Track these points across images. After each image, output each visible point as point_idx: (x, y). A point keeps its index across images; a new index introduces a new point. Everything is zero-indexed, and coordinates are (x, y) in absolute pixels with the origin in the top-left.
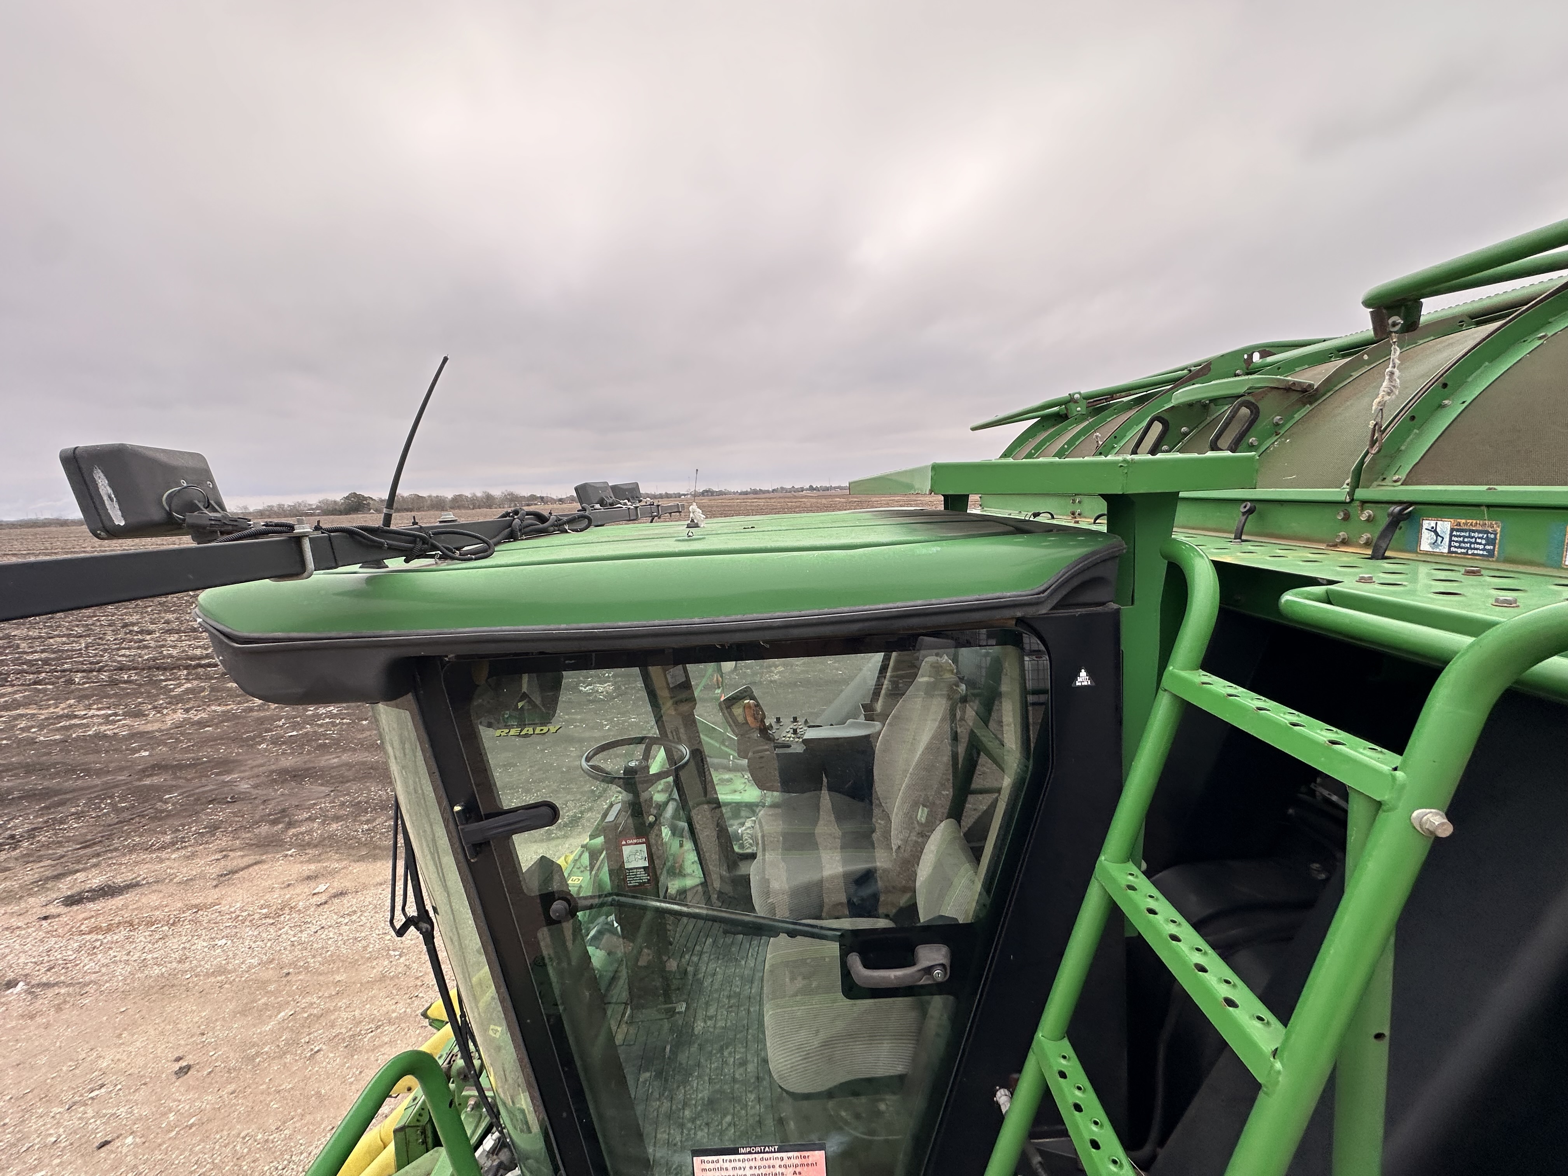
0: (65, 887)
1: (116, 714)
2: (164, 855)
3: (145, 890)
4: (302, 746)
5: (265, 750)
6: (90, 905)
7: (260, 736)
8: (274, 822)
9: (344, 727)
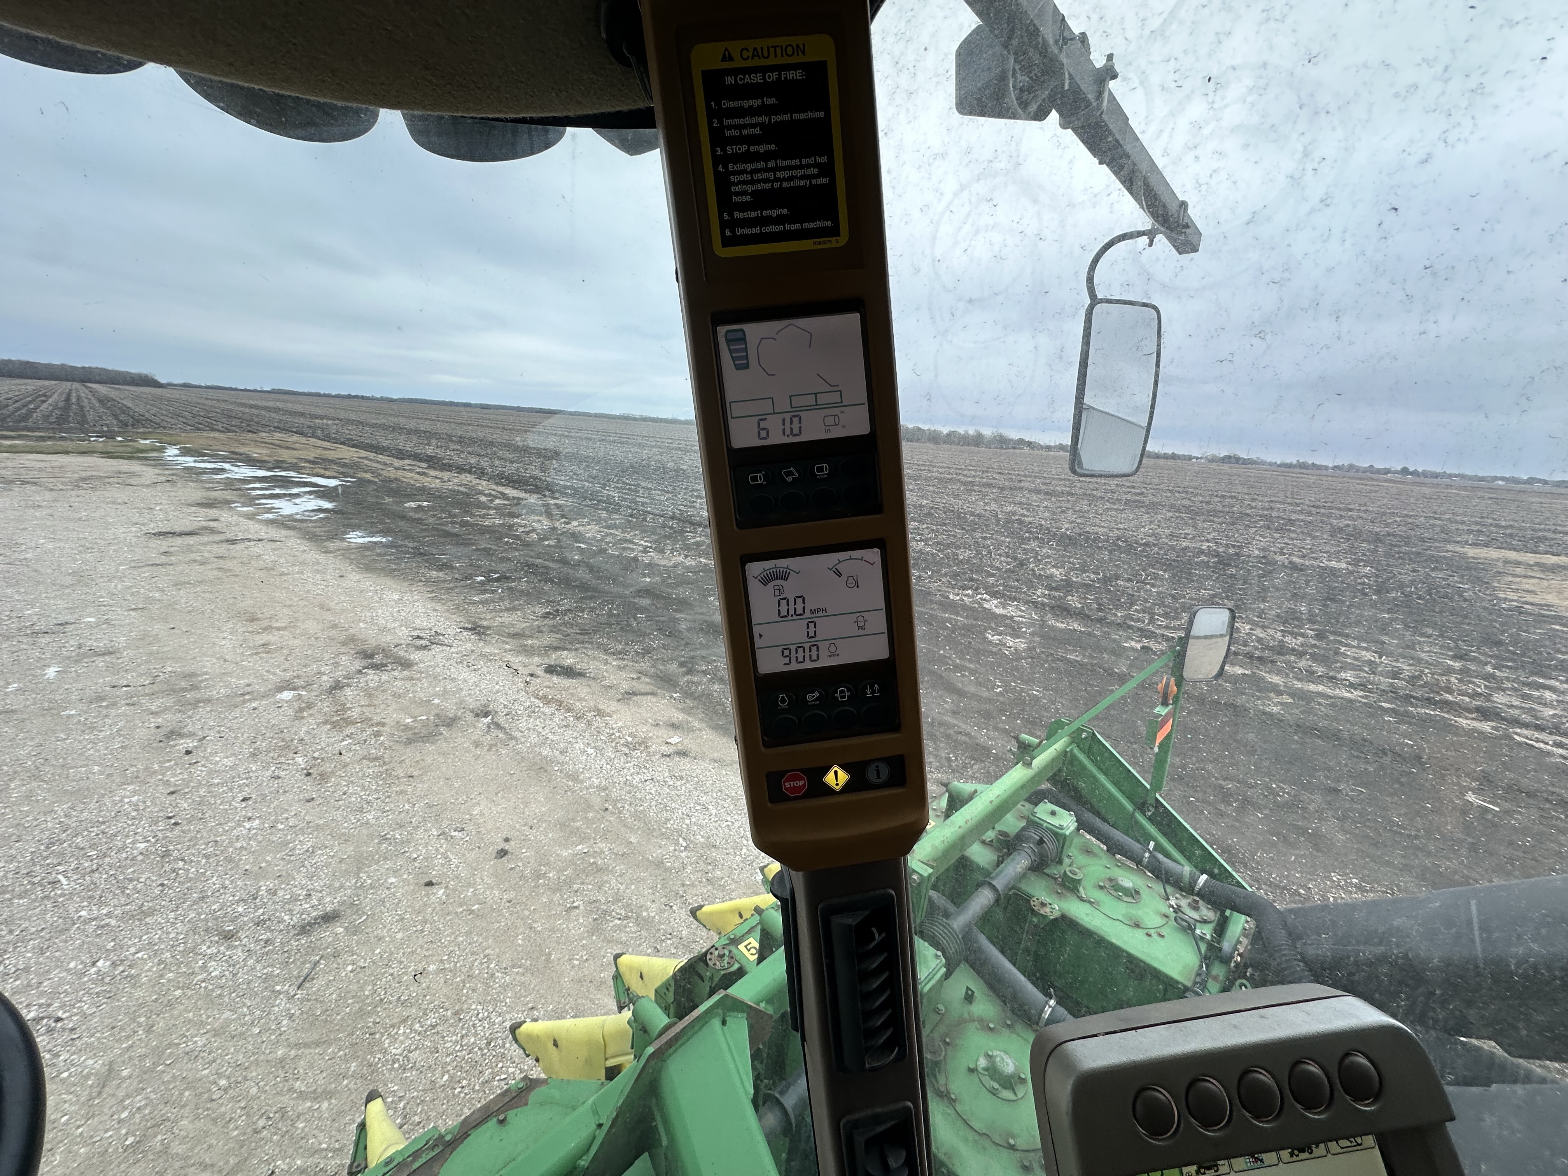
0: (554, 658)
1: (650, 547)
2: (610, 659)
3: (584, 681)
6: (555, 679)
8: (682, 665)
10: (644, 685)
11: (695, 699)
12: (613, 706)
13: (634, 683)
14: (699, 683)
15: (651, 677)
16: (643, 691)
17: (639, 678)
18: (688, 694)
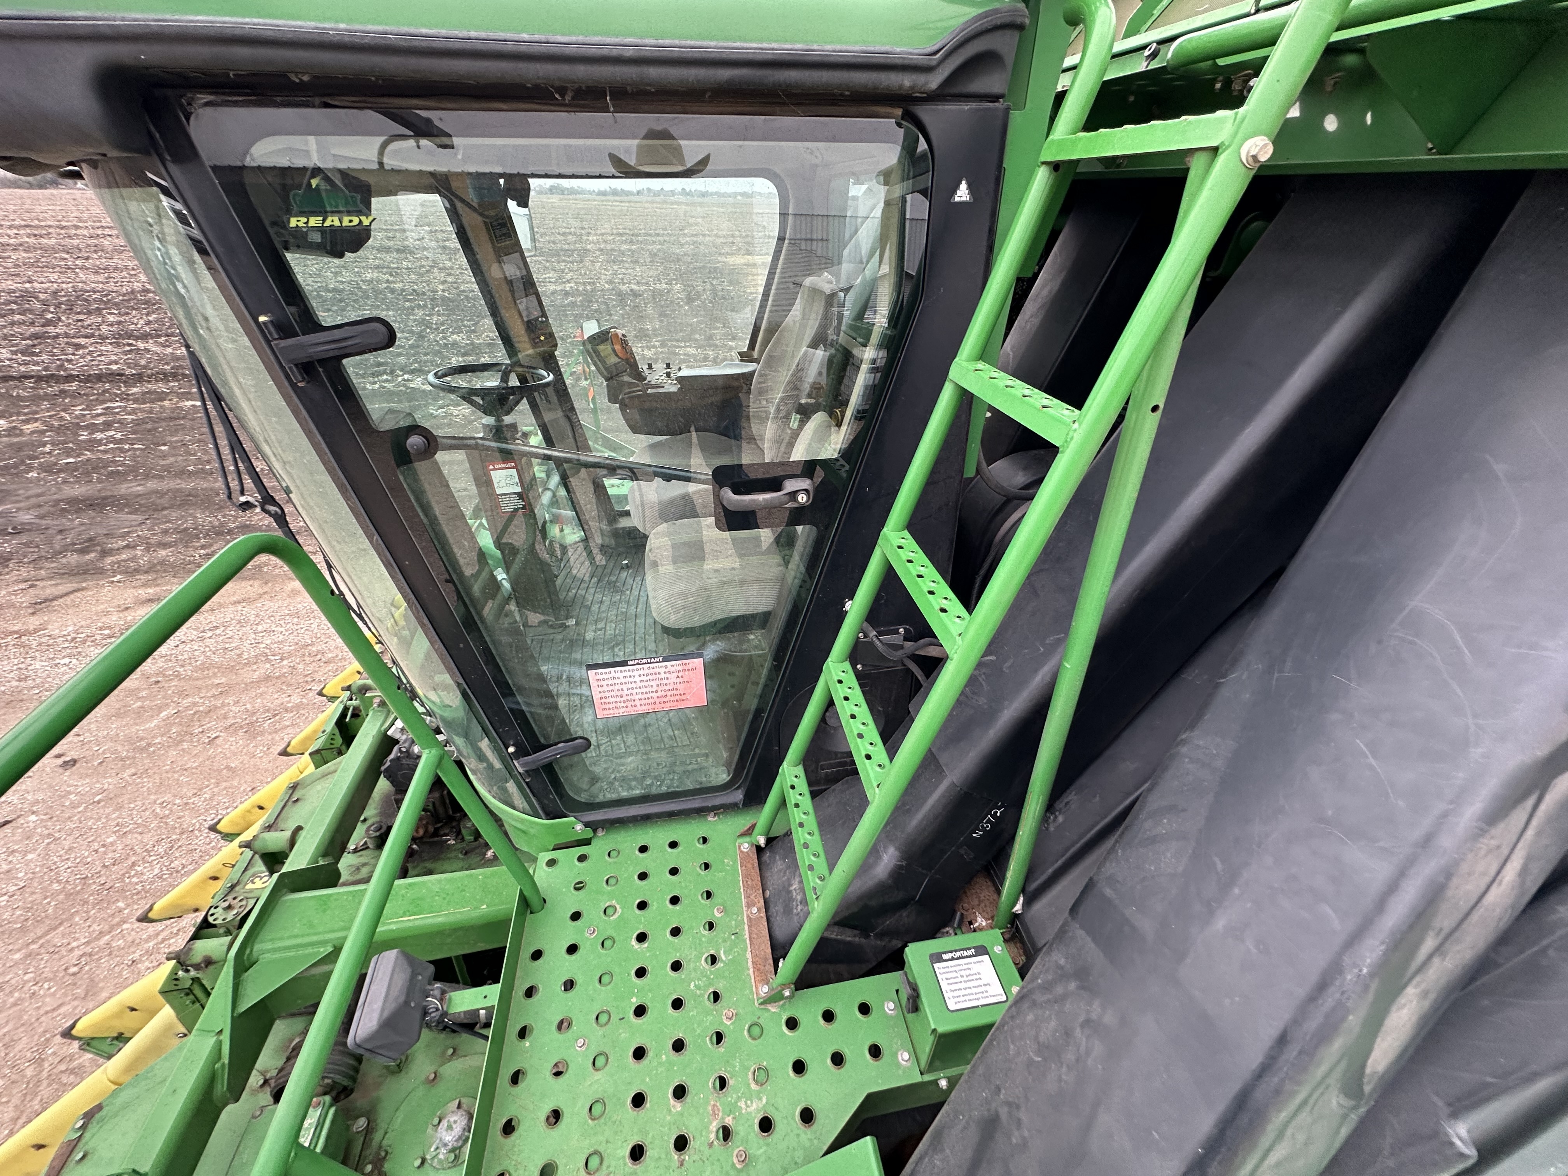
4: (88, 474)
5: (38, 479)
7: (23, 462)
8: (83, 551)
9: (138, 453)
10: (48, 588)
11: (146, 572)
12: (34, 622)
13: (32, 592)
14: (134, 559)
15: (51, 578)
16: (60, 593)
17: (31, 586)
18: (132, 573)
